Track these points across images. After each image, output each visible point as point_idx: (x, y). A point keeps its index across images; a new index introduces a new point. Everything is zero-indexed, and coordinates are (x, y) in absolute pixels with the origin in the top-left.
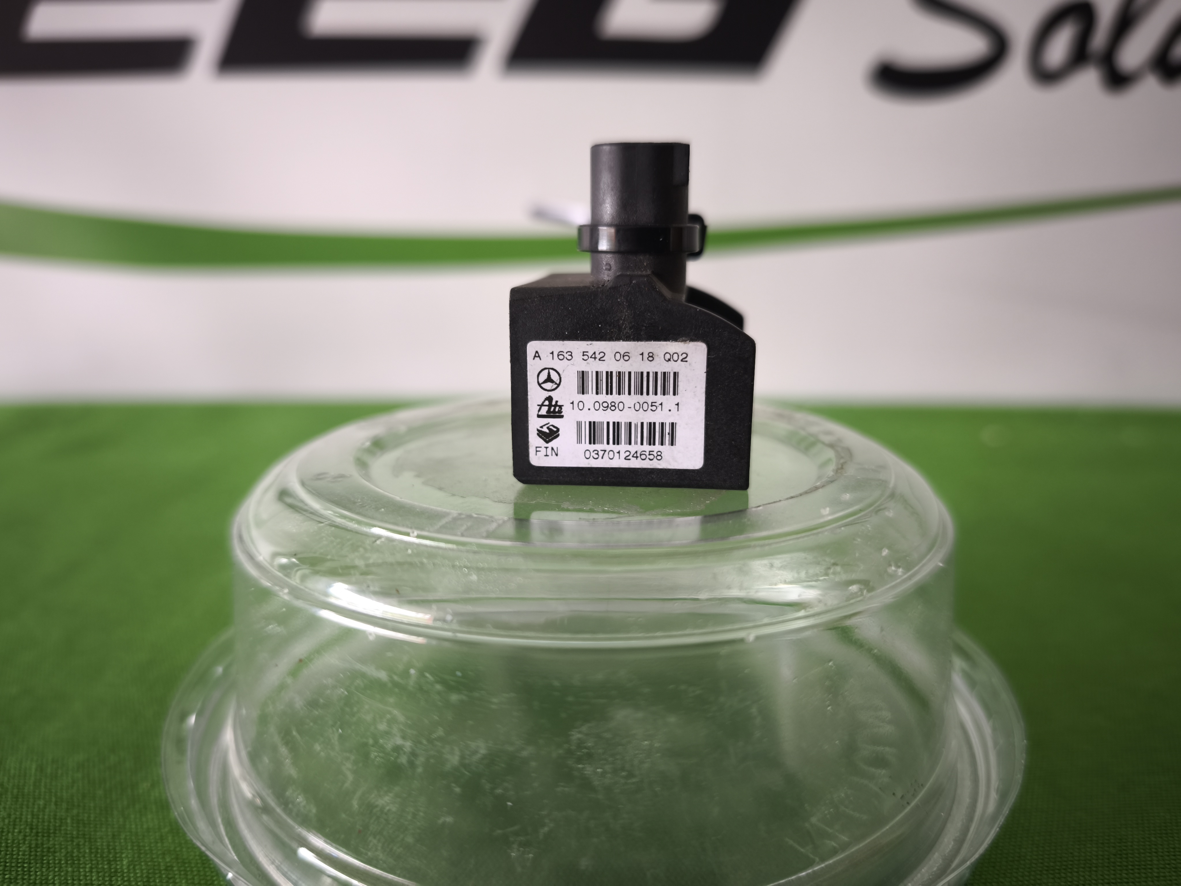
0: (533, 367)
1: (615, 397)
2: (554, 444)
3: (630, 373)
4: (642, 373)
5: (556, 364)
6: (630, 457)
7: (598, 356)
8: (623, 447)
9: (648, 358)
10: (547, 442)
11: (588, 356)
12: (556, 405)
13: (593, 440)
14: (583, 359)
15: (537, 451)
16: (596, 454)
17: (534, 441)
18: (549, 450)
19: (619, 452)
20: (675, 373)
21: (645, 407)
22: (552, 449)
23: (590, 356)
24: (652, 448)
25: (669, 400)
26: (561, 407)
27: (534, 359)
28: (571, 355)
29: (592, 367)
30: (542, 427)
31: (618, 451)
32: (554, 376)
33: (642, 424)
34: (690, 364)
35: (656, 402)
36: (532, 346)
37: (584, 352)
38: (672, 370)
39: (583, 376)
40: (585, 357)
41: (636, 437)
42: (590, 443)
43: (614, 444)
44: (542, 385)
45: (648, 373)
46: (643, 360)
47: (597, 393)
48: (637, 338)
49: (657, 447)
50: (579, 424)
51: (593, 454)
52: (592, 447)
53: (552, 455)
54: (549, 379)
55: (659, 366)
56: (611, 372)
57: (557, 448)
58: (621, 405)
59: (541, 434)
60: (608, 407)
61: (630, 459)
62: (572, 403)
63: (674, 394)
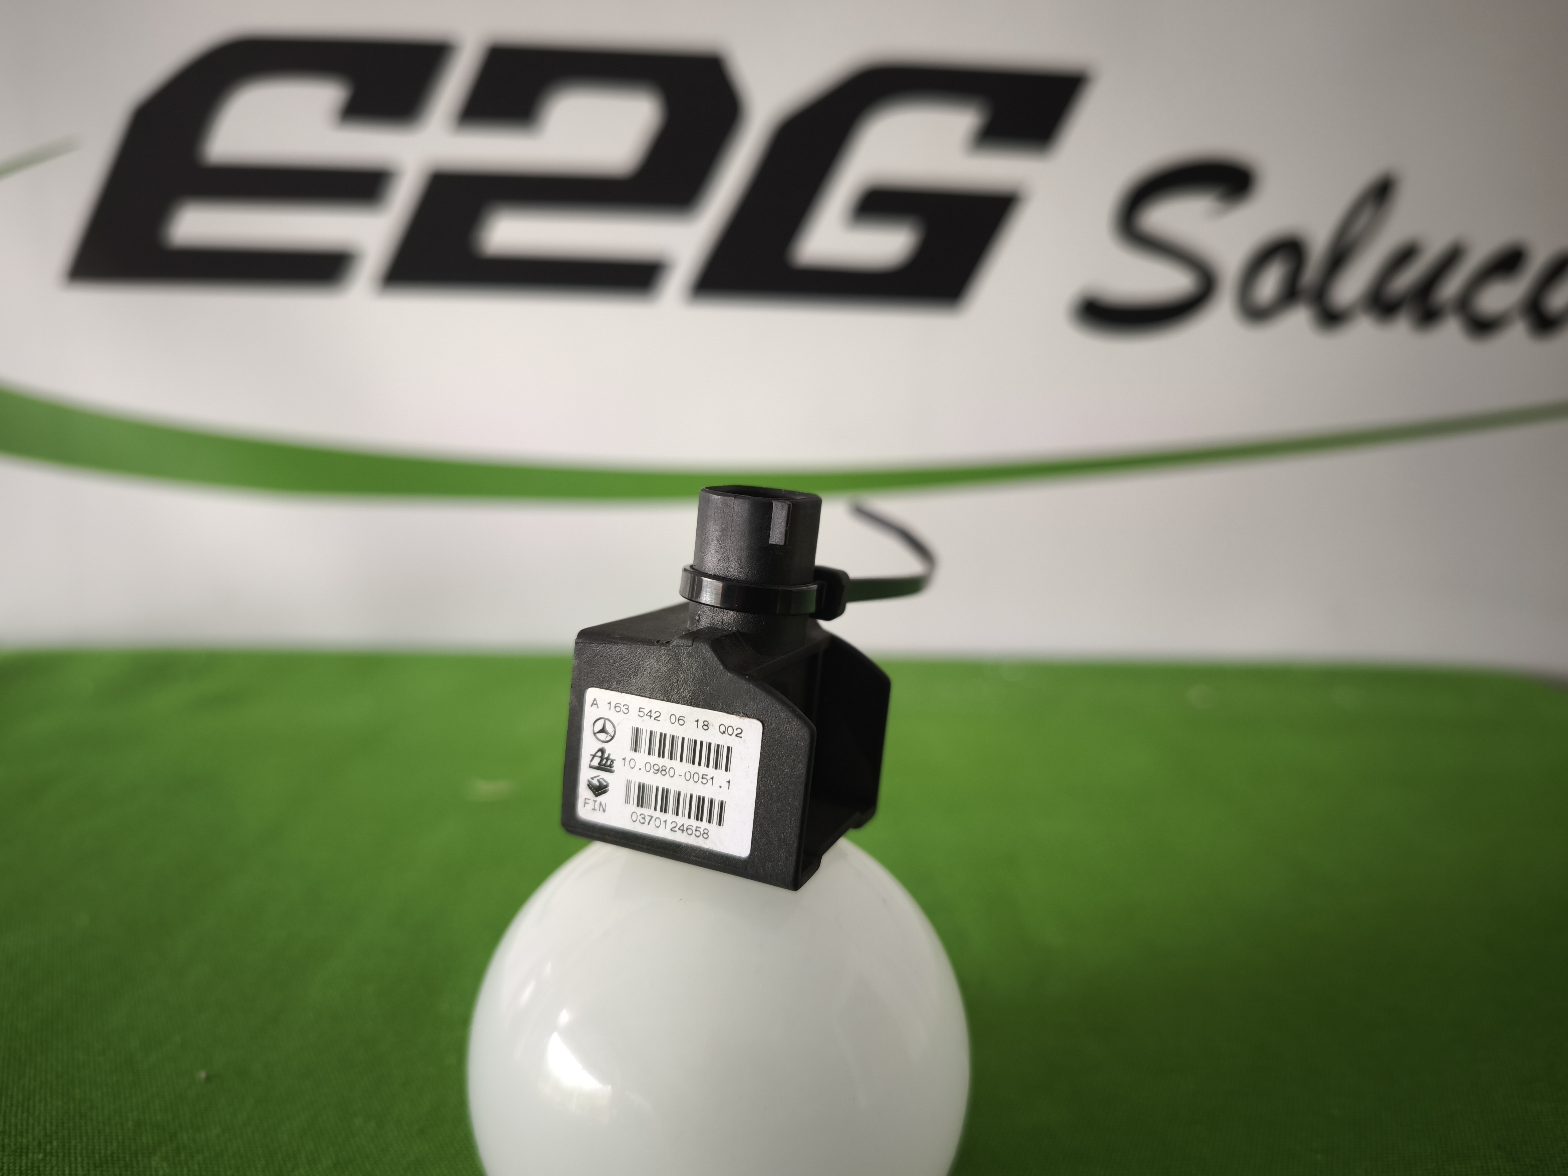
0: (590, 714)
1: (665, 762)
2: (602, 798)
3: (683, 739)
4: (696, 741)
5: (612, 715)
6: (676, 830)
7: (654, 715)
8: (670, 817)
9: (703, 726)
10: (597, 795)
11: (644, 712)
12: (607, 759)
13: (641, 803)
14: (639, 715)
15: (585, 803)
16: (642, 818)
17: (583, 792)
18: (597, 804)
19: (665, 822)
20: (728, 748)
21: (696, 778)
22: (601, 804)
23: (646, 714)
24: (699, 824)
25: (720, 775)
26: (612, 761)
27: (592, 706)
28: (627, 709)
29: (647, 726)
30: (592, 778)
31: (665, 820)
32: (609, 728)
33: (691, 797)
34: (744, 741)
35: (707, 775)
36: (591, 693)
37: (640, 708)
38: (726, 744)
39: (637, 732)
40: (641, 714)
41: (684, 808)
42: (638, 805)
43: (661, 811)
44: (597, 735)
45: (702, 743)
46: (697, 727)
47: (649, 754)
48: (694, 702)
49: (704, 825)
50: (629, 784)
51: (640, 818)
52: (640, 810)
53: (600, 810)
54: (603, 730)
55: (713, 737)
56: (665, 735)
57: (606, 803)
58: (672, 772)
59: (590, 786)
60: (658, 770)
61: (675, 832)
62: (624, 759)
63: (726, 770)
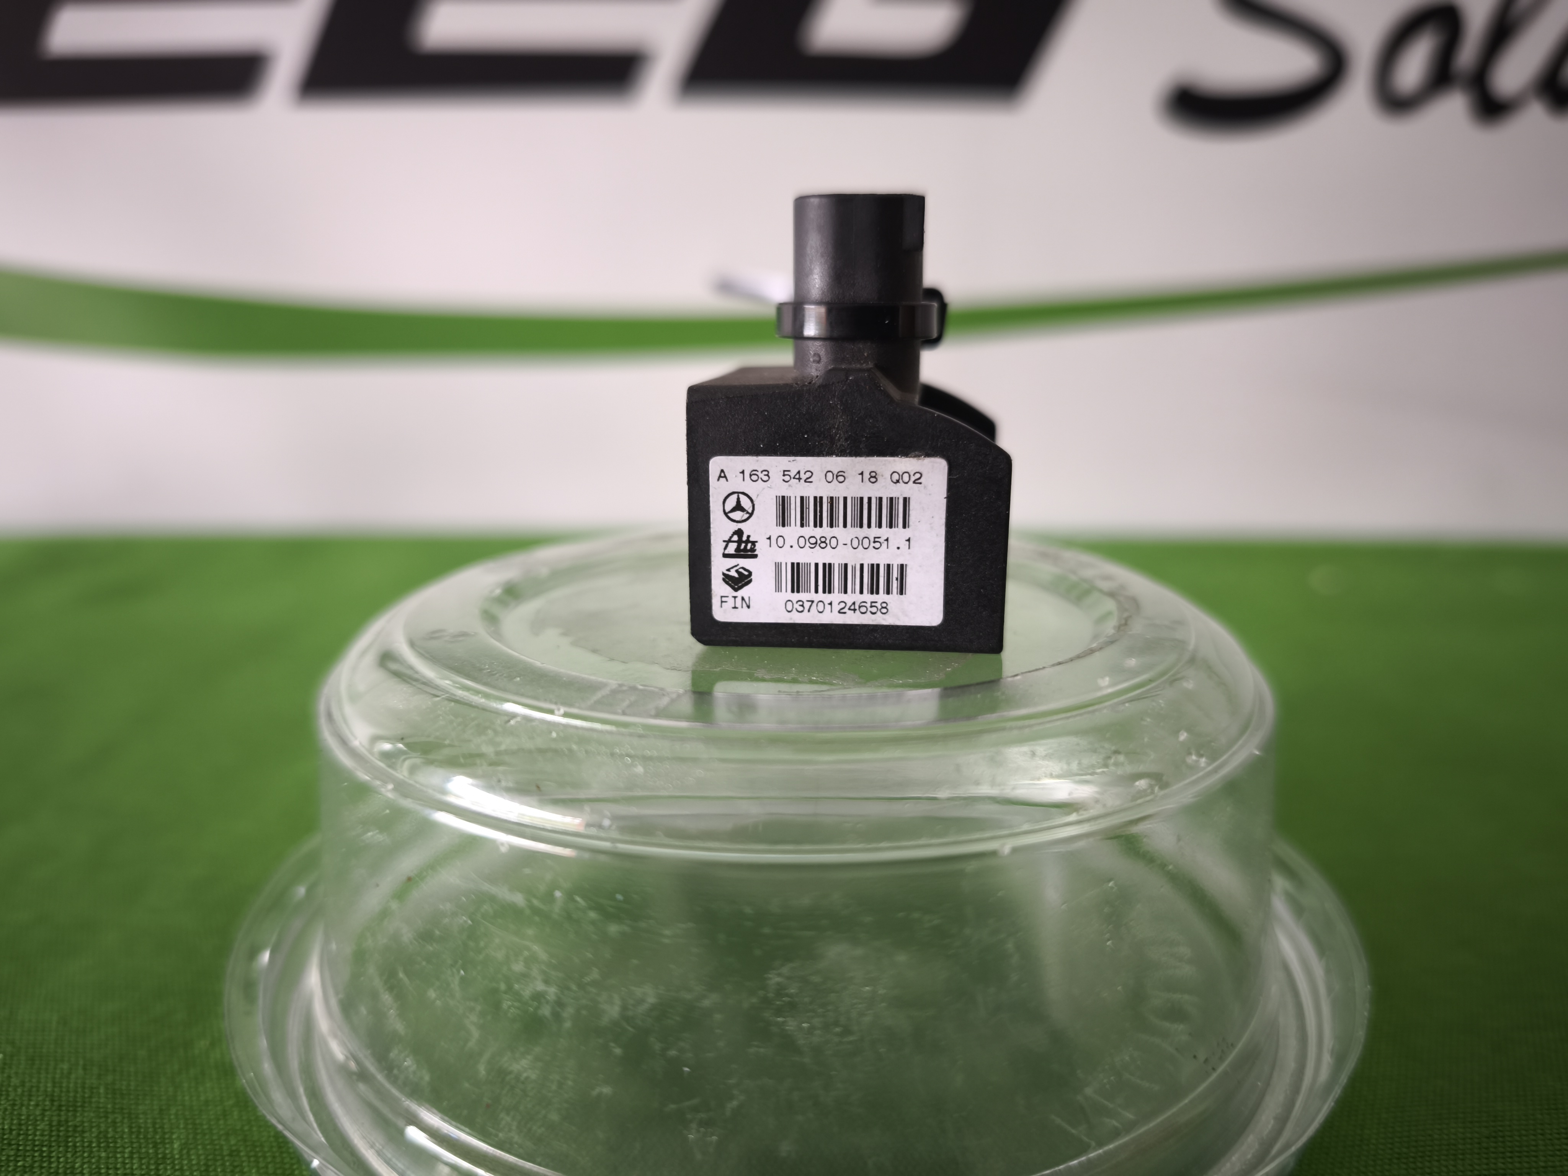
0: (717, 490)
1: (825, 531)
2: (745, 592)
3: (845, 499)
4: (862, 499)
5: (748, 486)
6: (846, 610)
7: (804, 477)
8: (836, 596)
9: (869, 479)
10: (736, 590)
11: (790, 476)
12: (748, 541)
13: (796, 587)
14: (784, 480)
15: (722, 602)
16: (800, 605)
17: (719, 587)
18: (739, 600)
19: (831, 604)
20: (905, 499)
21: (866, 545)
22: (743, 599)
23: (792, 476)
24: (874, 597)
25: (897, 535)
26: (754, 543)
27: (718, 480)
28: (768, 475)
29: (795, 491)
30: (728, 570)
31: (829, 602)
32: (745, 503)
33: (862, 566)
34: (925, 487)
35: (879, 538)
36: (716, 464)
37: (784, 471)
38: (901, 495)
39: (783, 503)
40: (787, 478)
41: (854, 583)
42: (793, 591)
43: (824, 592)
44: (730, 515)
45: (870, 499)
46: (862, 481)
47: (802, 525)
48: (854, 450)
49: (881, 597)
50: (778, 566)
51: (797, 606)
52: (796, 597)
53: (742, 607)
54: (738, 507)
55: (885, 490)
56: (821, 498)
57: (749, 598)
58: (834, 541)
59: (727, 579)
60: (816, 543)
61: (845, 613)
62: (769, 538)
63: (904, 527)
